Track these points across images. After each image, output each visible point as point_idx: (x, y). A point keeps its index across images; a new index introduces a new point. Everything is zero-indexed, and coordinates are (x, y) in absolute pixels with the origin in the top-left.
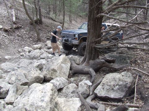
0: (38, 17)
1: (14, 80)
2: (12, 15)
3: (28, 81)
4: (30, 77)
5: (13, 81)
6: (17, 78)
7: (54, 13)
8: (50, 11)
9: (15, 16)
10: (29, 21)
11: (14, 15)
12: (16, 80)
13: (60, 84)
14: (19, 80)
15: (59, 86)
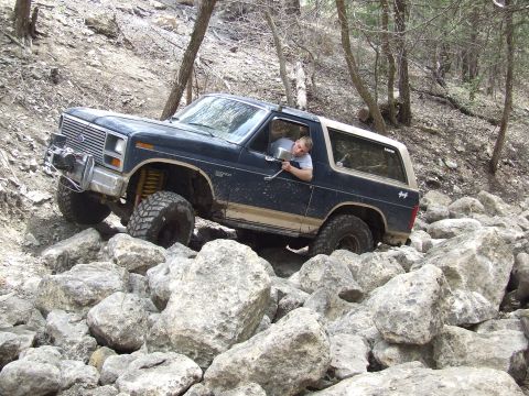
0: (396, 94)
1: (318, 279)
2: (294, 82)
3: (360, 288)
4: (367, 278)
5: (315, 282)
6: (329, 274)
7: (465, 80)
8: (446, 68)
9: (304, 87)
10: (356, 110)
11: (301, 84)
12: (324, 279)
13: (465, 310)
14: (335, 280)
15: (461, 314)
